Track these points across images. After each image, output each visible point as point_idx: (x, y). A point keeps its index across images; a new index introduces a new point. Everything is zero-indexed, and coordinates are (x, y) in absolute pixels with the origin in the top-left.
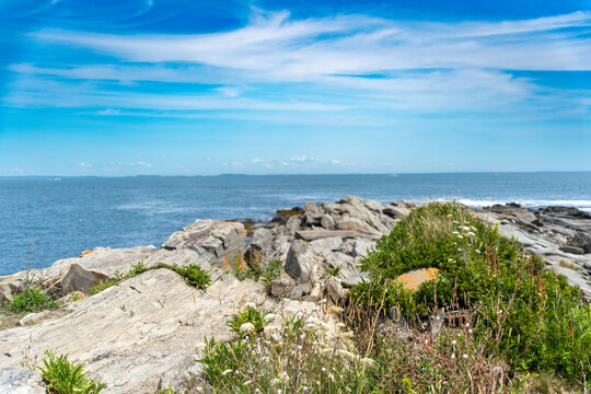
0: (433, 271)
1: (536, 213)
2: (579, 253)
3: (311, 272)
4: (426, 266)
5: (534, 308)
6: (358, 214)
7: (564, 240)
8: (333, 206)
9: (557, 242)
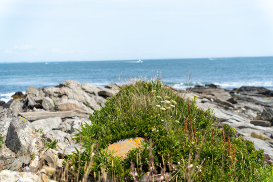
0: (139, 140)
1: (232, 93)
2: (267, 126)
3: (30, 145)
4: (133, 136)
5: (226, 170)
6: (76, 96)
7: (255, 115)
8: (52, 90)
9: (249, 117)
